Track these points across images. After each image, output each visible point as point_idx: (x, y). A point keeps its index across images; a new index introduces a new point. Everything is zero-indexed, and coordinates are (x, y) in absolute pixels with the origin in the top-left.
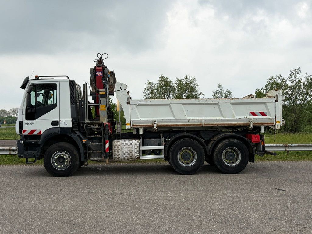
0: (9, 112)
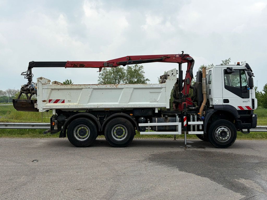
0: (5, 93)
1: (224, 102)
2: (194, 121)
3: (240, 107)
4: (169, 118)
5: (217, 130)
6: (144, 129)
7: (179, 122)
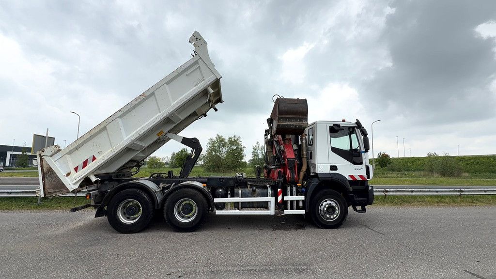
1: (331, 170)
2: (292, 195)
3: (352, 176)
4: (258, 191)
5: (322, 205)
6: (222, 206)
7: (272, 197)
